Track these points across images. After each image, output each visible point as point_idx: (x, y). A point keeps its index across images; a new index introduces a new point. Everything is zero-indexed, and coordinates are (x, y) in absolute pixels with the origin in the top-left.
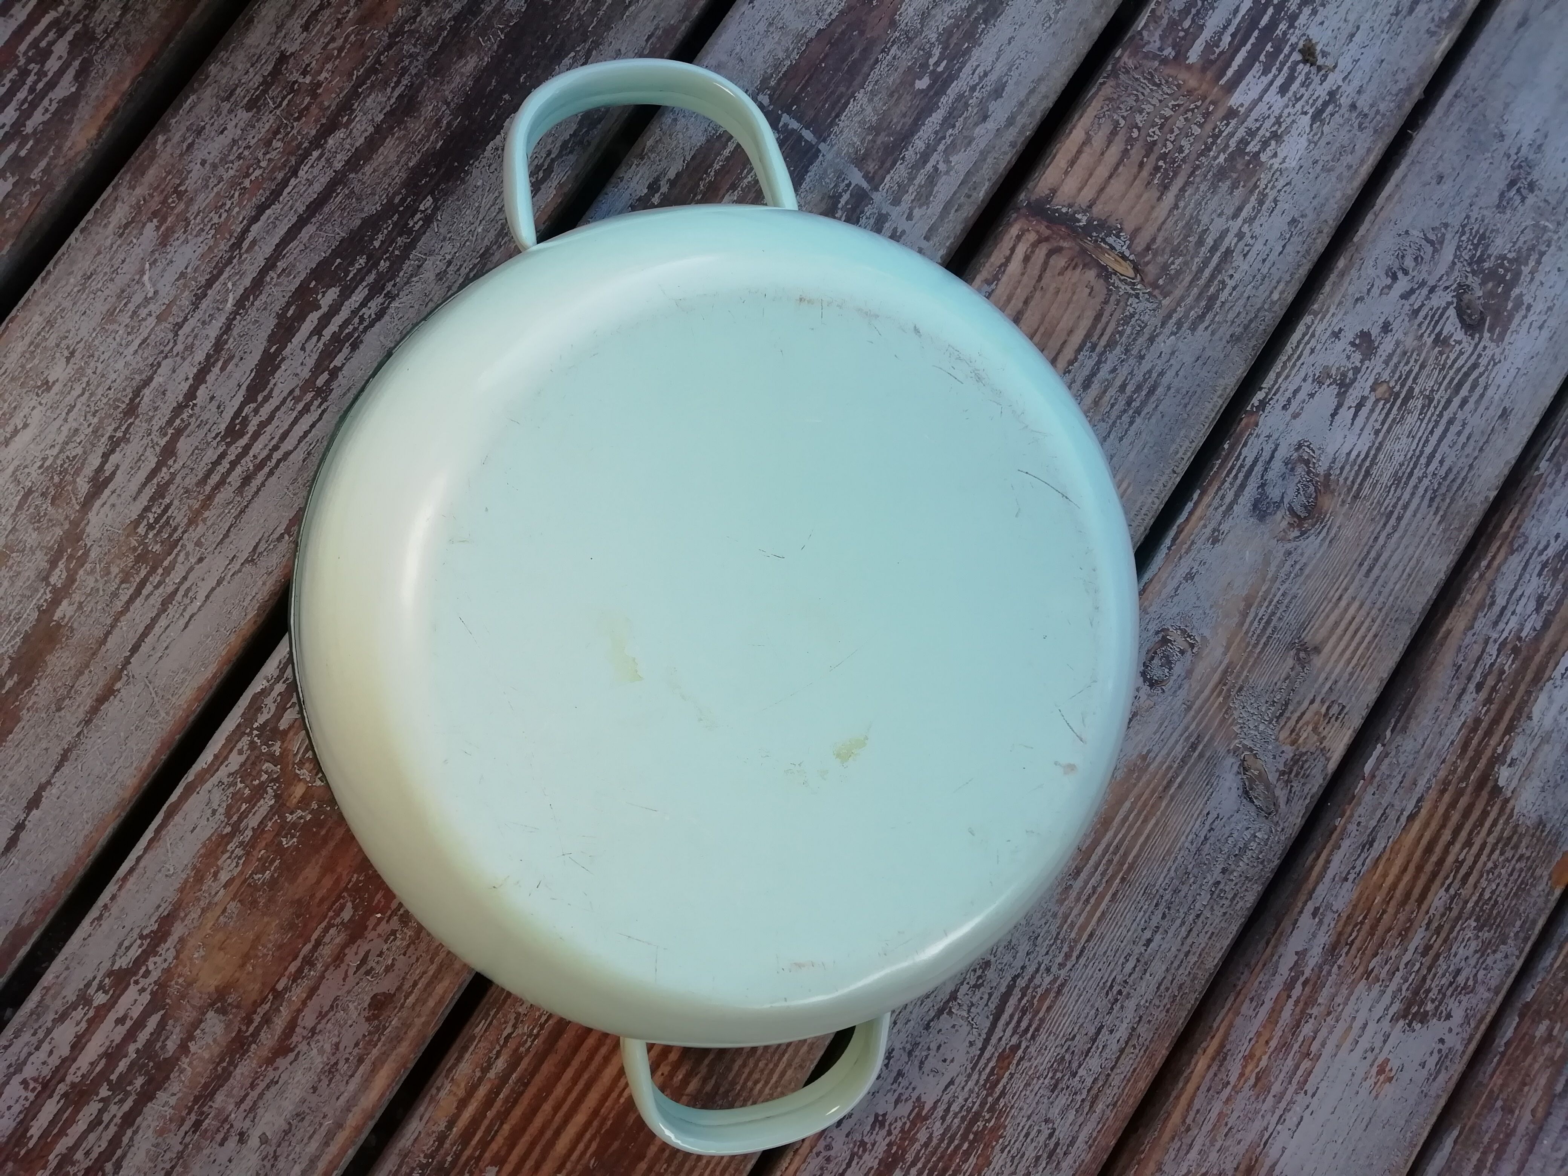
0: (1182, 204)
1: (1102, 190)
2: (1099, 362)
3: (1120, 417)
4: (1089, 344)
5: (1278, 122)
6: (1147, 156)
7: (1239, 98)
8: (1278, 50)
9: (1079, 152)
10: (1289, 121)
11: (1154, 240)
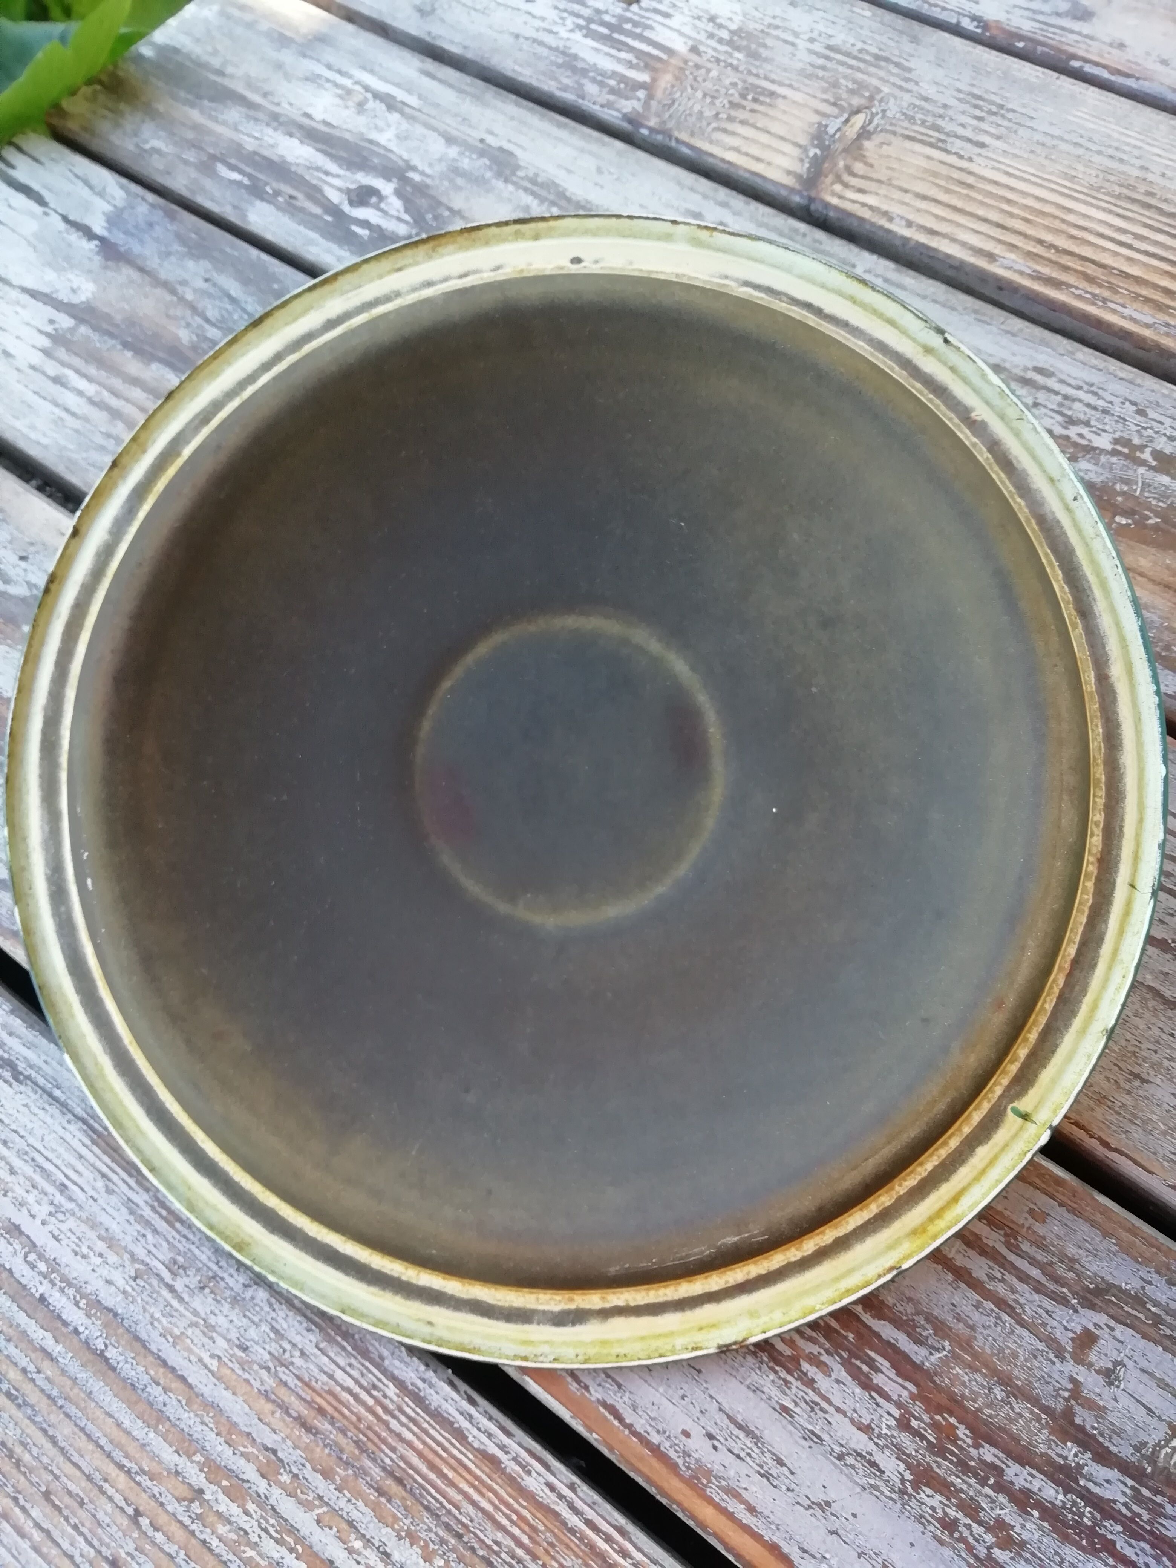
0: (787, 82)
1: (782, 138)
2: (956, 136)
3: (1010, 120)
4: (940, 144)
5: (699, 18)
6: (744, 108)
7: (680, 46)
8: (629, 20)
9: (747, 154)
10: (696, 11)
11: (826, 101)
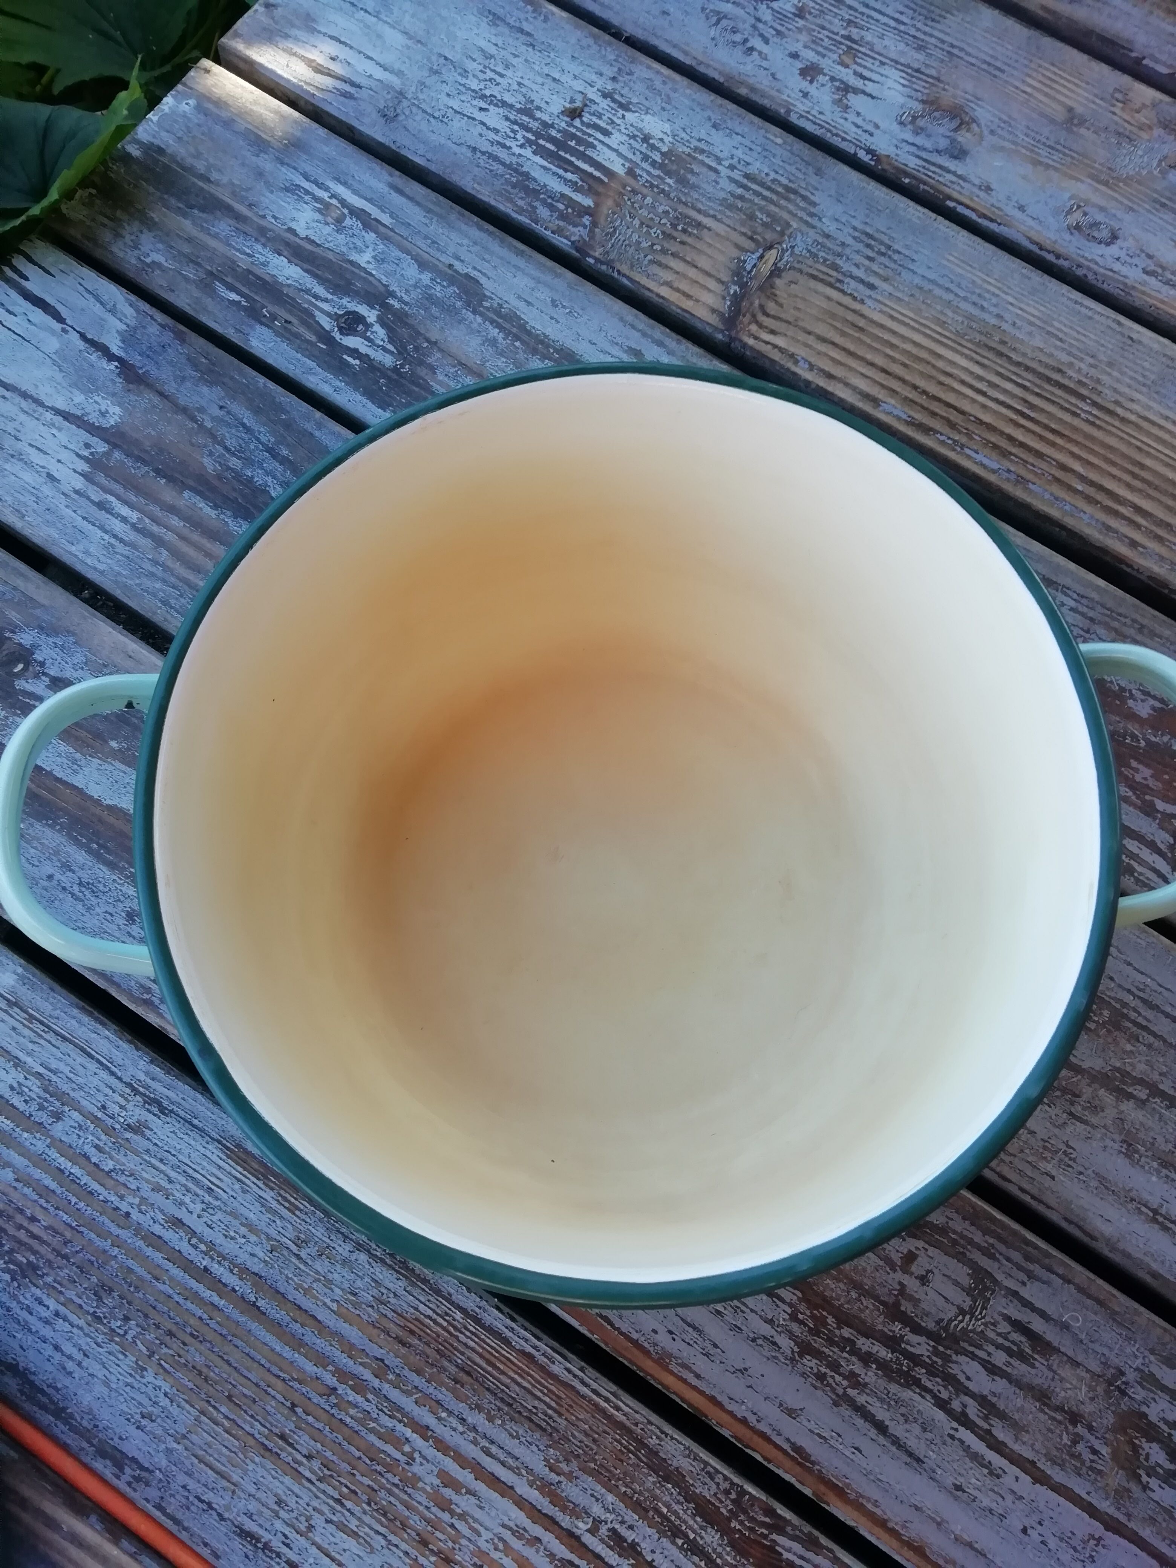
0: (712, 212)
1: (707, 274)
2: (852, 277)
3: (895, 262)
4: (838, 285)
5: (634, 137)
6: (675, 239)
7: (618, 167)
8: (573, 136)
9: (678, 290)
10: (631, 129)
11: (744, 234)
